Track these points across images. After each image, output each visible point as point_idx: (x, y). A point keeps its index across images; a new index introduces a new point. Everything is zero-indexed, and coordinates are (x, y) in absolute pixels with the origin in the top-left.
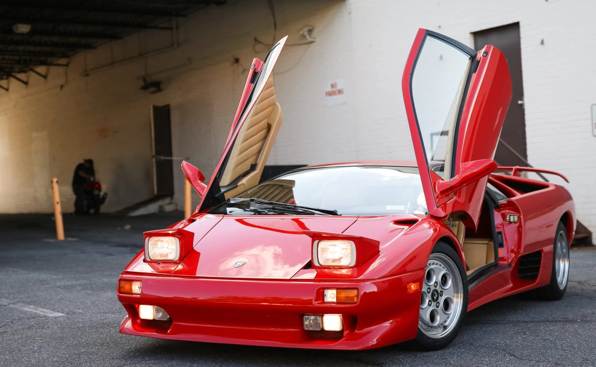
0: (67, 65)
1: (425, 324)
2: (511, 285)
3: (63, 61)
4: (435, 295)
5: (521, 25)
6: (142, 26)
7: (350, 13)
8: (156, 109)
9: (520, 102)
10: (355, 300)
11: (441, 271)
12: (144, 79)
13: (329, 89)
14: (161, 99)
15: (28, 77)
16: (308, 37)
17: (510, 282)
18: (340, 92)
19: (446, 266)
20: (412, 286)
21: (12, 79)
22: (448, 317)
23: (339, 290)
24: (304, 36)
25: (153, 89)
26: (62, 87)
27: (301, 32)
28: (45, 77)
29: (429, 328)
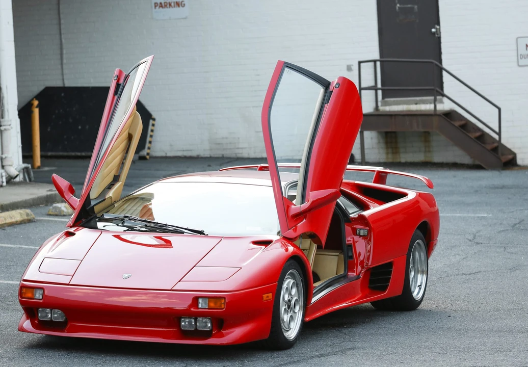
2: (360, 295)
9: (434, 30)
10: (223, 306)
17: (360, 292)
23: (210, 299)
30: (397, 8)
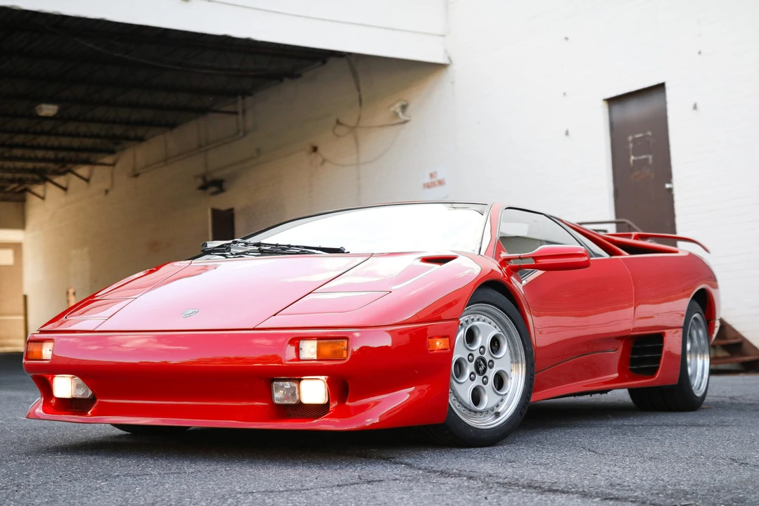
0: (113, 165)
1: (465, 407)
2: (617, 375)
3: (109, 159)
4: (480, 365)
5: (667, 86)
6: (203, 111)
7: (453, 83)
8: (216, 213)
9: (668, 186)
10: (344, 355)
11: (490, 331)
12: (204, 177)
13: (427, 180)
14: (222, 202)
15: (68, 182)
16: (400, 114)
17: (615, 371)
18: (441, 183)
19: (500, 325)
20: (438, 343)
21: (49, 185)
22: (502, 400)
23: (321, 341)
24: (396, 115)
25: (213, 189)
26: (107, 192)
27: (392, 109)
28: (87, 180)
29: (472, 413)
30: (631, 161)
